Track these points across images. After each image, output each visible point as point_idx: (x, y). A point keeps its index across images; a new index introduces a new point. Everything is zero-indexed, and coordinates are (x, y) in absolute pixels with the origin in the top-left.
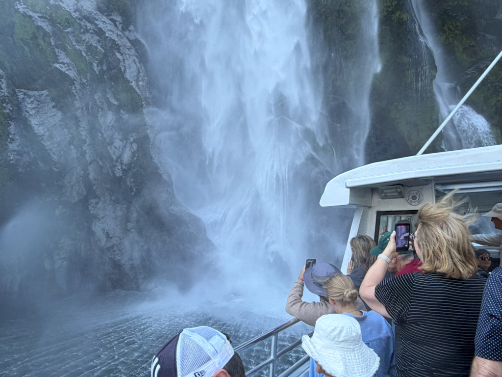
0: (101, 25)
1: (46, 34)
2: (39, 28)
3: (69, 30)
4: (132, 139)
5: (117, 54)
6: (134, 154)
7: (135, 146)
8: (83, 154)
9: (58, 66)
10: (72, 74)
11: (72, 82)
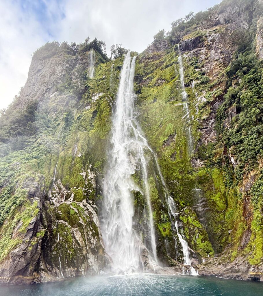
0: (88, 208)
1: (77, 214)
2: (75, 212)
3: (82, 212)
4: (96, 238)
5: (92, 216)
6: (96, 241)
7: (96, 240)
8: (86, 243)
9: (80, 221)
10: (83, 223)
11: (83, 225)
